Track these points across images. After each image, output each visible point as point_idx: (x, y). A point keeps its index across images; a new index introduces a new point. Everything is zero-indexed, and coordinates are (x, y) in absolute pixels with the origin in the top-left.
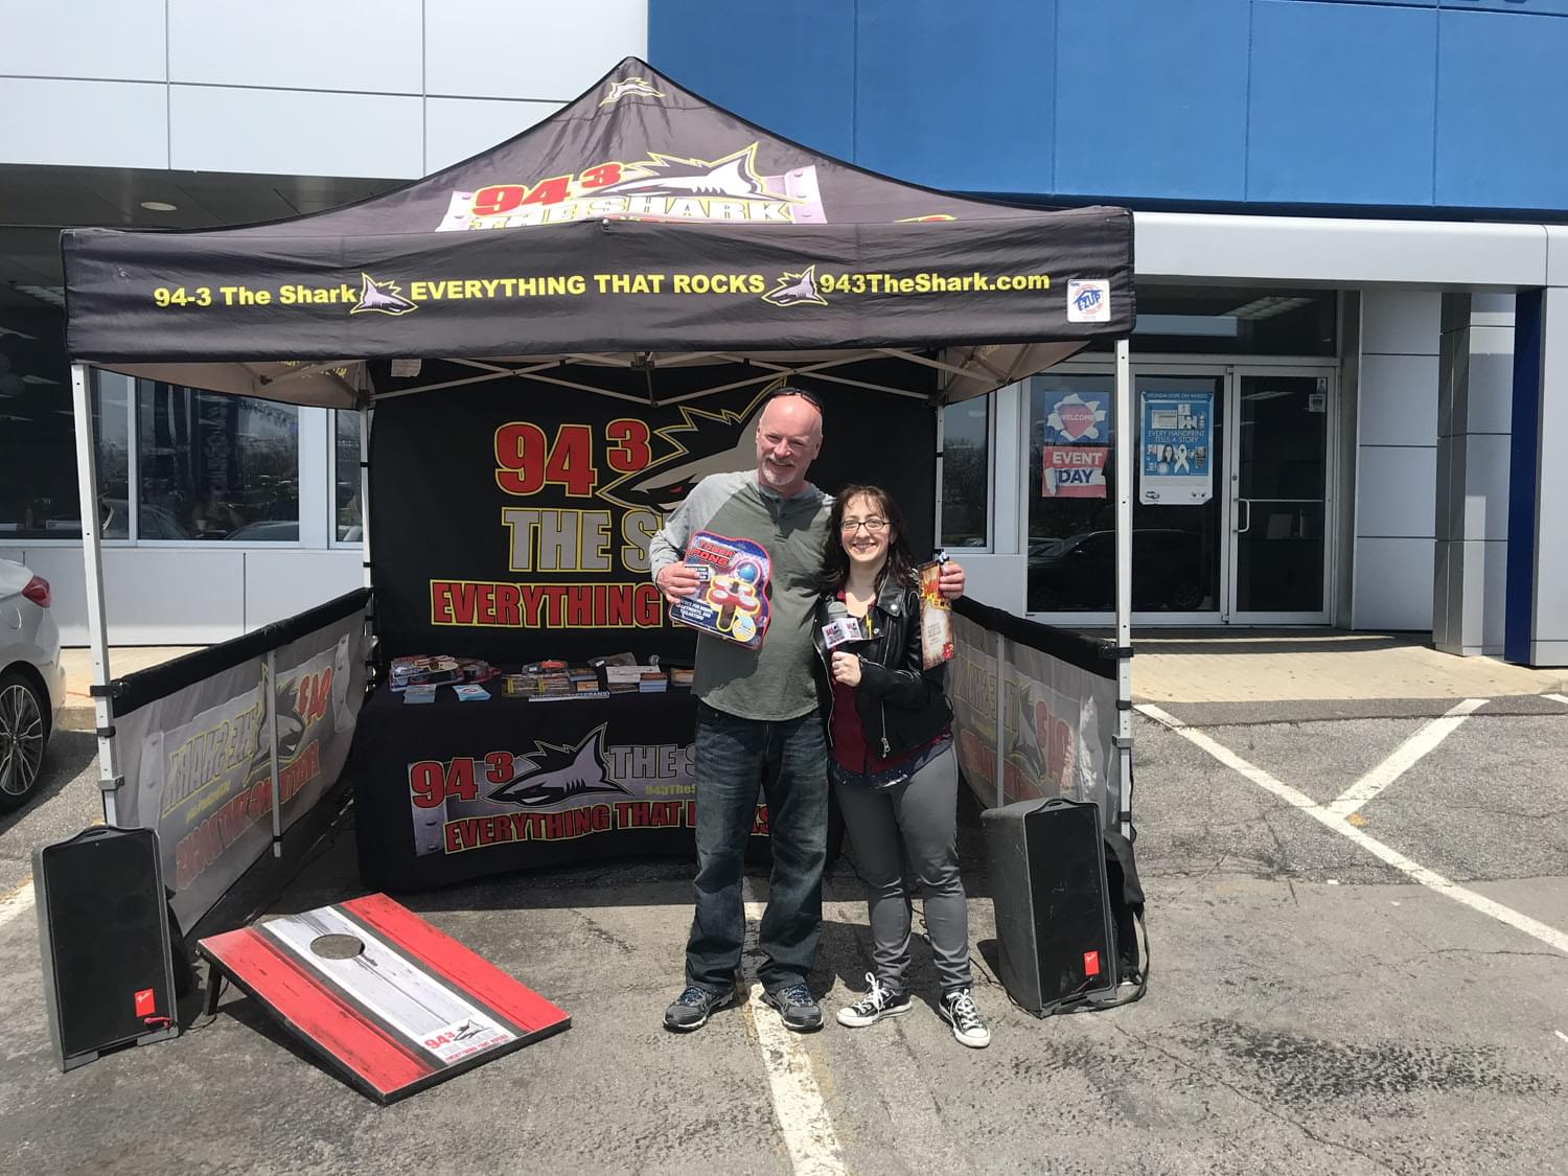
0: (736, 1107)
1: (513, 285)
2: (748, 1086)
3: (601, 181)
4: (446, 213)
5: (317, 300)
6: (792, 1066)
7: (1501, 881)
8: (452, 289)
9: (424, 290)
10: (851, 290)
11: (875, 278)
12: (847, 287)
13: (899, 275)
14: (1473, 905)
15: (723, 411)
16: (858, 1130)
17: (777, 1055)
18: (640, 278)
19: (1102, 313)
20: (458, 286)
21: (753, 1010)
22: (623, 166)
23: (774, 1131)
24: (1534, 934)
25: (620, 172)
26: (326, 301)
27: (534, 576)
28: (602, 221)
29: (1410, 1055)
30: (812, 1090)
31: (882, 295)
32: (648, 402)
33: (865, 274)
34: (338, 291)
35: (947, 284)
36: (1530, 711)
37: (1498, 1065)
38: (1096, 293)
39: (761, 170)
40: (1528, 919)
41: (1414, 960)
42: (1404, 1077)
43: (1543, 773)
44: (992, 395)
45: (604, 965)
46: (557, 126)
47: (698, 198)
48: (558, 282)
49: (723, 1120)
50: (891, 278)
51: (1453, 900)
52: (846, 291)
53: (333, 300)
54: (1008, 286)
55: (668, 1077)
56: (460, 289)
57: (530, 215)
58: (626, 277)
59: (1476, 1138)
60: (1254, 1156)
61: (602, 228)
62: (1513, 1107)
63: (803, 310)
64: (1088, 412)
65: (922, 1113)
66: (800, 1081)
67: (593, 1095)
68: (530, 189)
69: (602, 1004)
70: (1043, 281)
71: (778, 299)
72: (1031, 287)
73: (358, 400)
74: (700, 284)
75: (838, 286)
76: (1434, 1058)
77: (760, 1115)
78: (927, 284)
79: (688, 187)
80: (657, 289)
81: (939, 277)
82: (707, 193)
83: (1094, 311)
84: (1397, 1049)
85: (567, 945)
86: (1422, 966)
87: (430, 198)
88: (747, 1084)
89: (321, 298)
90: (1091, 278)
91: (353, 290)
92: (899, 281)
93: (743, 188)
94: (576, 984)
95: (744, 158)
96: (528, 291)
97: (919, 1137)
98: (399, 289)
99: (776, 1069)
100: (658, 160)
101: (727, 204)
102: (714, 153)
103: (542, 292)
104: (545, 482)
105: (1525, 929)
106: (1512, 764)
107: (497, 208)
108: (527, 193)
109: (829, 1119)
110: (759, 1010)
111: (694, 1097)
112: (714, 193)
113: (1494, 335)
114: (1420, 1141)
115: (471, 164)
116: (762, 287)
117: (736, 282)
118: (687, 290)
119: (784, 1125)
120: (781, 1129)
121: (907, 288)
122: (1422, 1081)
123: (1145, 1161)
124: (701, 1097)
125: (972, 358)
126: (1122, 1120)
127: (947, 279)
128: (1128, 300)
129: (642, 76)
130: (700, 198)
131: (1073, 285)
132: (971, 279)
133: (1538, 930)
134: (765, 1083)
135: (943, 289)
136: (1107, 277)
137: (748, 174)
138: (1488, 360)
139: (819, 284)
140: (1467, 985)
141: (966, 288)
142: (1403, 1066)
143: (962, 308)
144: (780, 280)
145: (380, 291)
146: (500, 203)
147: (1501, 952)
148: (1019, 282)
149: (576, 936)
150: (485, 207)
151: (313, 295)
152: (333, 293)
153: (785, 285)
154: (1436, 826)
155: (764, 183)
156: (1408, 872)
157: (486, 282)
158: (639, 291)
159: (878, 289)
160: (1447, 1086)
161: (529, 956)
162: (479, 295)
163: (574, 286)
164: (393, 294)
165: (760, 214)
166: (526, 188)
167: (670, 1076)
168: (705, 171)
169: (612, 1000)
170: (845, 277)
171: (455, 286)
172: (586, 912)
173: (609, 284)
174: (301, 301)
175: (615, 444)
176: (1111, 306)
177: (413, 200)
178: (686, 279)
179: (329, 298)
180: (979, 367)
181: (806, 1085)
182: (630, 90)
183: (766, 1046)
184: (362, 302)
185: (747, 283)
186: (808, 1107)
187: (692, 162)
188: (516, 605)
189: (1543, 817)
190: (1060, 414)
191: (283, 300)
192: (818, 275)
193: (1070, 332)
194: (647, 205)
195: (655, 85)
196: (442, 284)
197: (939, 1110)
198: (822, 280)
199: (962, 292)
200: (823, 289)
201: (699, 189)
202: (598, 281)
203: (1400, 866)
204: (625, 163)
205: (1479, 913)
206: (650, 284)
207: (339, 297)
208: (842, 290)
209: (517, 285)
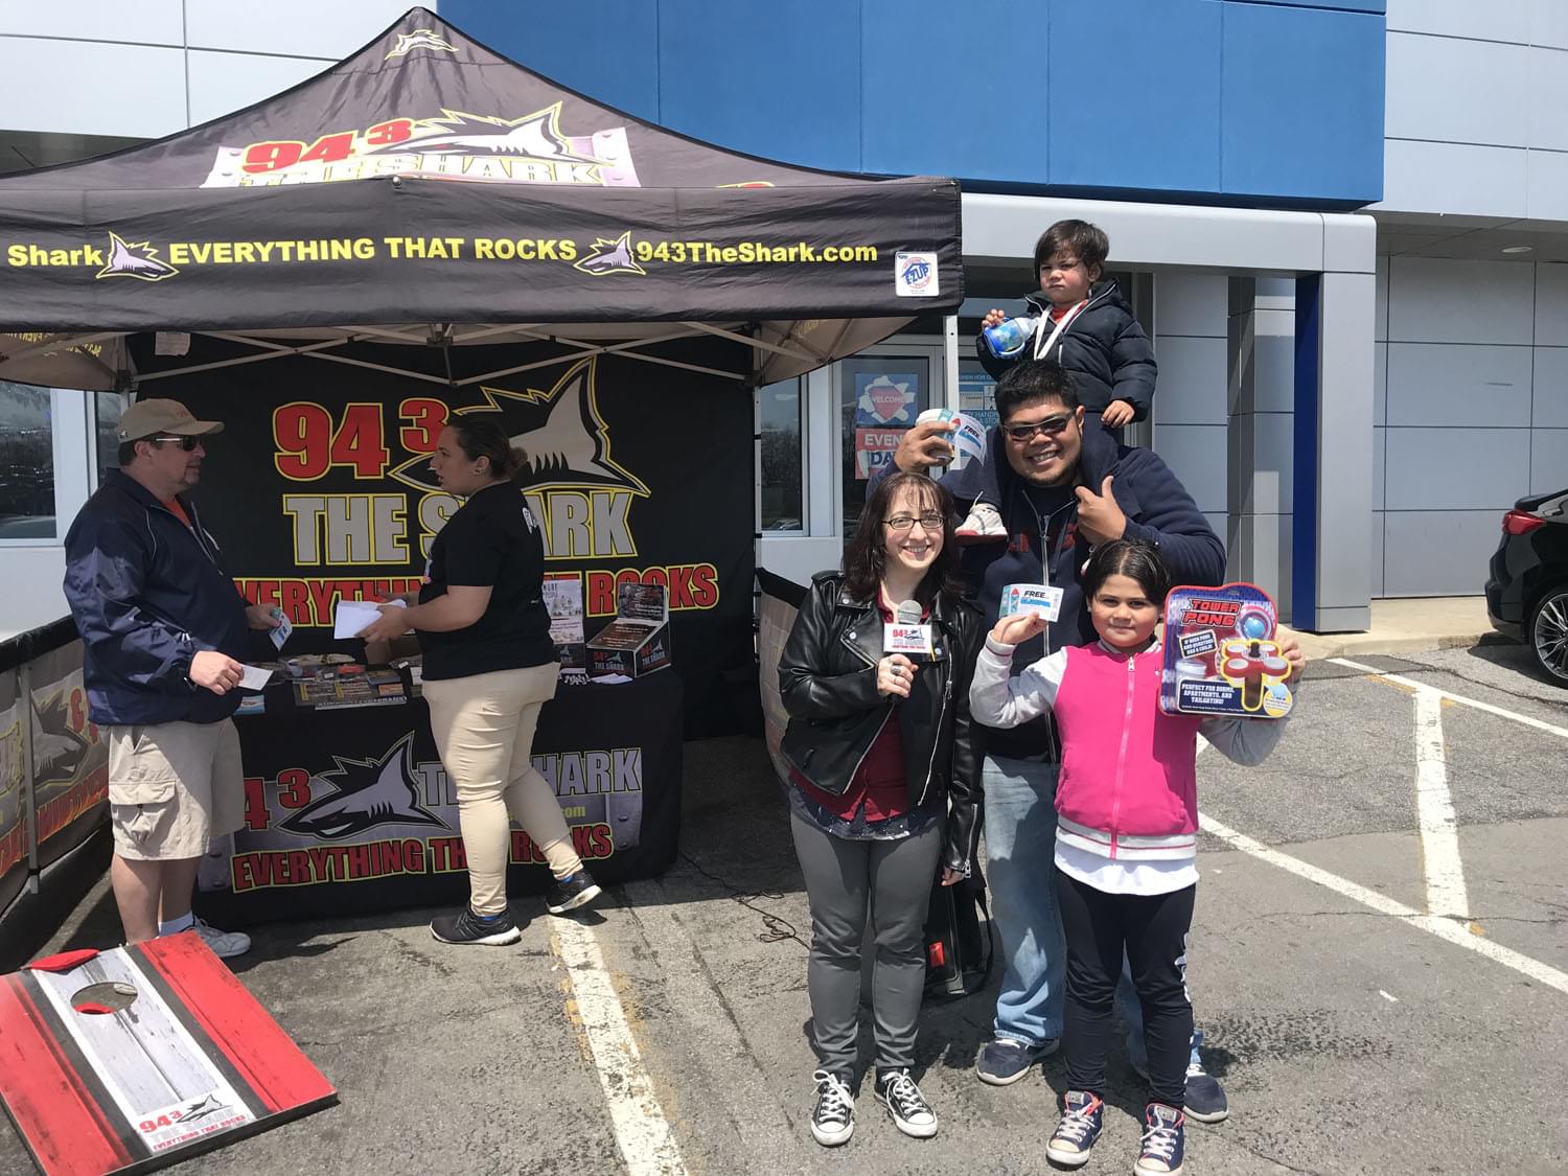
0: (574, 1142)
1: (291, 248)
2: (587, 1117)
3: (389, 137)
4: (211, 169)
5: (54, 262)
6: (633, 1090)
7: (1310, 842)
8: (220, 252)
9: (185, 253)
10: (670, 259)
11: (695, 247)
12: (666, 256)
13: (722, 244)
14: (1288, 867)
15: (529, 390)
16: (707, 1156)
17: (616, 1078)
18: (436, 242)
19: (930, 287)
20: (228, 249)
21: (587, 1031)
22: (414, 123)
23: (618, 1165)
24: (1346, 894)
25: (411, 128)
26: (66, 263)
27: (323, 570)
28: (392, 179)
29: (1248, 1025)
30: (656, 1116)
31: (704, 265)
32: (447, 382)
33: (684, 242)
34: (80, 252)
35: (772, 254)
36: (1319, 675)
37: (1332, 1030)
38: (924, 266)
39: (566, 130)
40: (1339, 878)
41: (1241, 926)
42: (1246, 1048)
43: (1336, 735)
44: (804, 377)
45: (421, 991)
46: (336, 80)
47: (499, 157)
48: (343, 246)
49: (561, 1158)
50: (713, 247)
51: (1269, 864)
52: (665, 260)
53: (75, 262)
54: (835, 258)
55: (497, 1113)
56: (229, 252)
57: (308, 172)
58: (421, 241)
59: (1321, 1108)
60: (1112, 1146)
61: (393, 186)
62: (1353, 1072)
63: (621, 278)
64: (899, 394)
65: (774, 1130)
66: (642, 1106)
67: (413, 1142)
68: (309, 145)
69: (420, 1037)
70: (870, 253)
71: (591, 267)
72: (858, 258)
73: (118, 382)
74: (505, 250)
75: (657, 255)
76: (1271, 1026)
77: (601, 1149)
78: (751, 254)
79: (487, 146)
80: (456, 254)
81: (763, 246)
82: (508, 153)
83: (923, 285)
84: (1235, 1020)
85: (379, 972)
86: (1249, 933)
87: (192, 153)
88: (585, 1115)
89: (59, 260)
90: (918, 250)
91: (99, 252)
92: (722, 249)
93: (548, 149)
94: (390, 1015)
95: (547, 117)
96: (308, 255)
97: (773, 1158)
98: (155, 251)
99: (615, 1095)
100: (453, 116)
101: (530, 165)
102: (512, 111)
103: (325, 256)
104: (331, 465)
105: (1337, 889)
106: (1309, 727)
107: (271, 165)
108: (305, 149)
109: (676, 1147)
110: (594, 1030)
111: (528, 1134)
112: (516, 153)
113: (1276, 317)
114: (1269, 1115)
115: (238, 118)
116: (573, 254)
117: (545, 248)
118: (490, 256)
119: (628, 1158)
120: (626, 1163)
121: (730, 257)
122: (1263, 1051)
123: (1006, 1163)
124: (536, 1133)
125: (789, 336)
126: (979, 1119)
127: (771, 249)
128: (957, 274)
129: (433, 28)
130: (503, 158)
131: (902, 258)
132: (796, 249)
133: (1348, 889)
134: (604, 1112)
135: (768, 259)
136: (936, 250)
137: (551, 132)
138: (1271, 341)
139: (635, 251)
140: (1292, 949)
141: (792, 259)
142: (1243, 1037)
143: (785, 282)
144: (593, 246)
145: (132, 252)
146: (276, 160)
147: (1320, 913)
148: (847, 253)
149: (388, 961)
150: (256, 163)
151: (50, 257)
152: (75, 255)
153: (599, 252)
154: (1247, 792)
155: (571, 144)
156: (1226, 839)
157: (258, 245)
158: (435, 256)
159: (700, 258)
160: (1287, 1055)
161: (336, 987)
162: (251, 259)
163: (360, 250)
164: (148, 257)
165: (565, 175)
166: (304, 145)
167: (500, 1111)
168: (505, 130)
169: (431, 1031)
170: (664, 245)
171: (223, 249)
172: (398, 933)
173: (402, 248)
174: (34, 262)
175: (410, 423)
176: (940, 280)
177: (172, 154)
178: (489, 243)
179: (69, 260)
180: (798, 346)
181: (649, 1109)
182: (419, 43)
183: (604, 1070)
184: (110, 265)
185: (557, 250)
186: (652, 1135)
187: (491, 120)
188: (305, 602)
189: (1341, 777)
190: (871, 396)
191: (12, 262)
192: (634, 243)
193: (896, 305)
194: (443, 163)
195: (447, 39)
196: (207, 247)
197: (791, 1125)
198: (639, 247)
199: (788, 263)
200: (640, 257)
201: (499, 149)
202: (389, 245)
203: (1217, 834)
204: (417, 119)
205: (1294, 874)
206: (448, 248)
207: (81, 259)
208: (662, 259)
209: (296, 248)
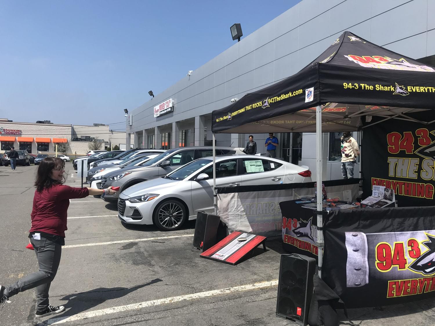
27: (395, 178)
104: (400, 150)
175: (420, 137)
188: (390, 187)
